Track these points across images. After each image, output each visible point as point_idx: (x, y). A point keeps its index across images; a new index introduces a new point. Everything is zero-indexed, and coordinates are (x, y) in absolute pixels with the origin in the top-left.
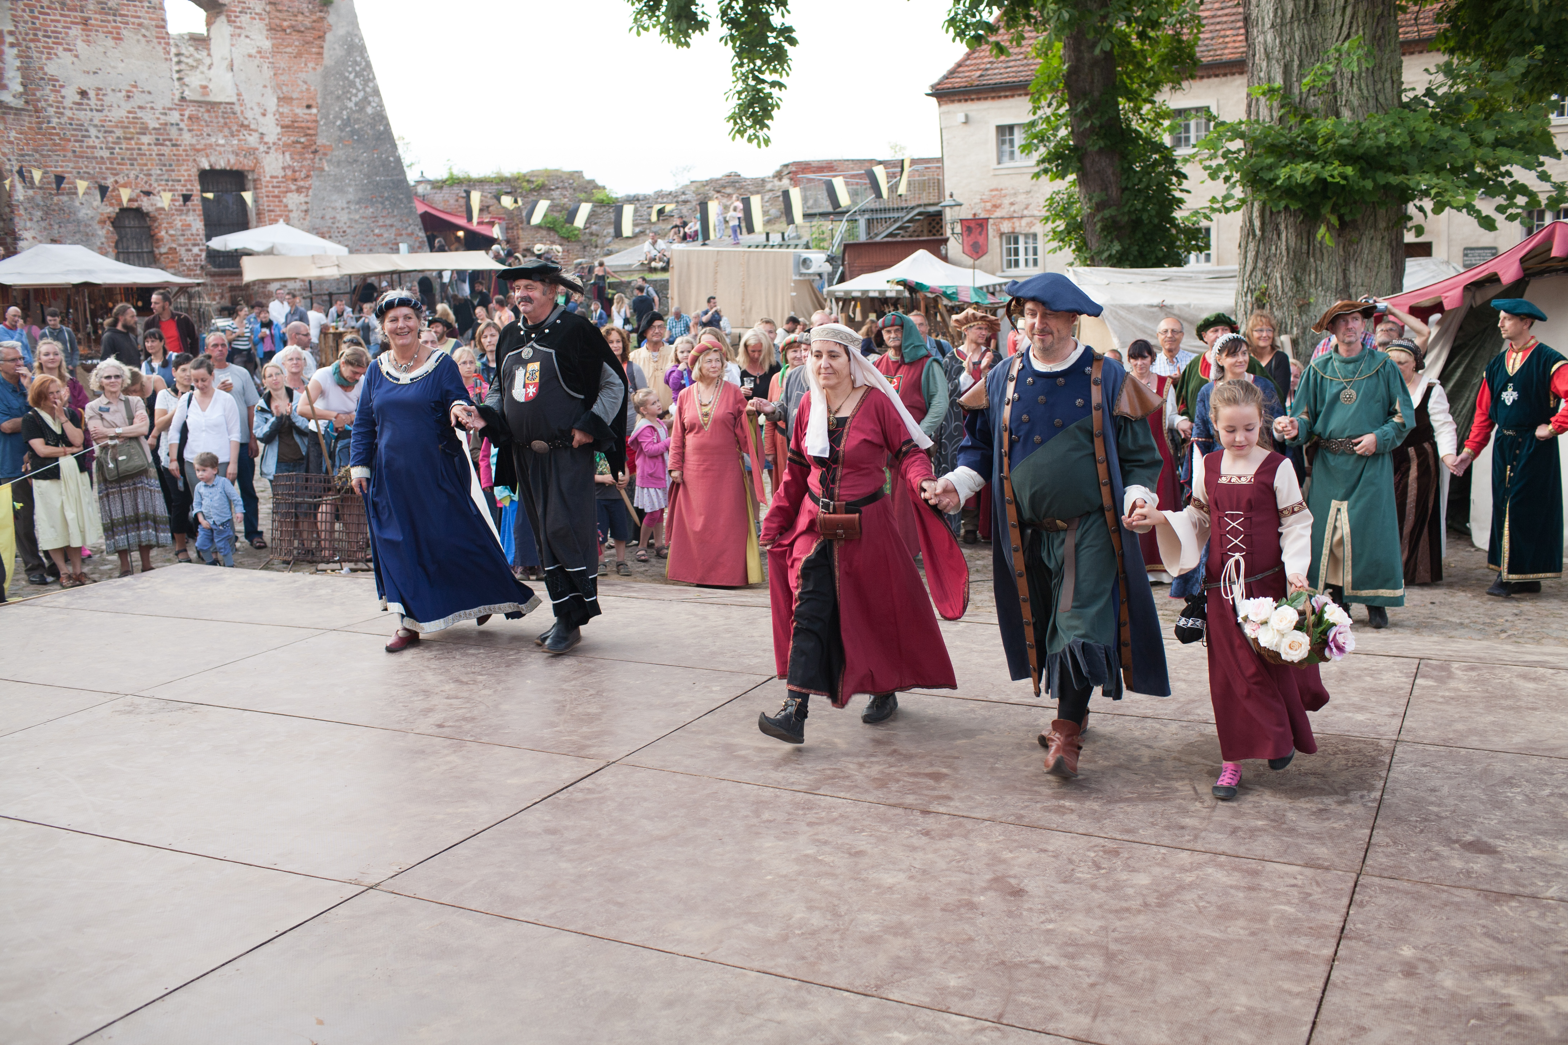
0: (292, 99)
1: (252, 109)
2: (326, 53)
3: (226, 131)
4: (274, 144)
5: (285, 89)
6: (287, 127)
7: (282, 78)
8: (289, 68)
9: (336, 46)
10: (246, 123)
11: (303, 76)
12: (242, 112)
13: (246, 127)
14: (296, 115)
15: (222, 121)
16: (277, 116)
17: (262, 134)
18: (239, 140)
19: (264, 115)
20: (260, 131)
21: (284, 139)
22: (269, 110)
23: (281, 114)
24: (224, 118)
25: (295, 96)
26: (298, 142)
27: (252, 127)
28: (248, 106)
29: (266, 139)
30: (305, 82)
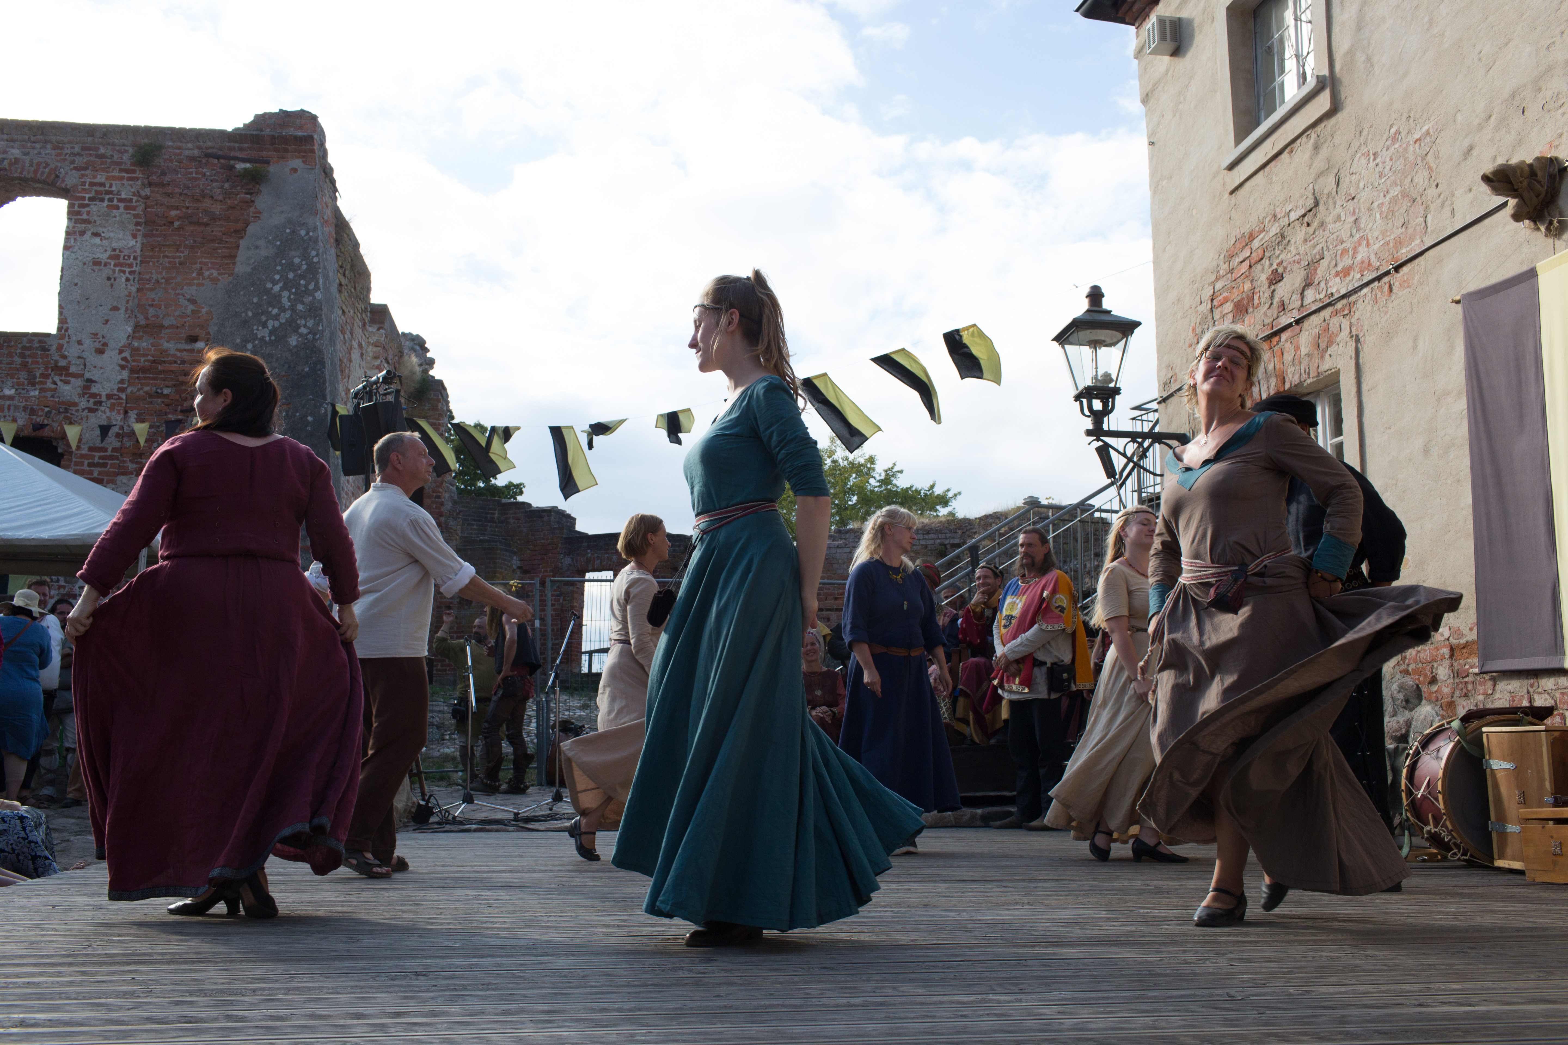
0: (162, 326)
1: (80, 343)
2: (242, 255)
3: (23, 376)
4: (109, 397)
5: (151, 311)
6: (144, 370)
7: (152, 295)
8: (168, 281)
9: (262, 243)
10: (62, 363)
11: (191, 291)
12: (60, 347)
13: (64, 371)
14: (164, 352)
15: (18, 360)
16: (126, 354)
17: (90, 381)
18: (41, 390)
19: (100, 352)
20: (88, 375)
21: (129, 390)
22: (111, 344)
23: (135, 351)
24: (22, 356)
25: (166, 323)
26: (159, 395)
27: (73, 369)
28: (74, 338)
29: (94, 390)
30: (192, 301)
